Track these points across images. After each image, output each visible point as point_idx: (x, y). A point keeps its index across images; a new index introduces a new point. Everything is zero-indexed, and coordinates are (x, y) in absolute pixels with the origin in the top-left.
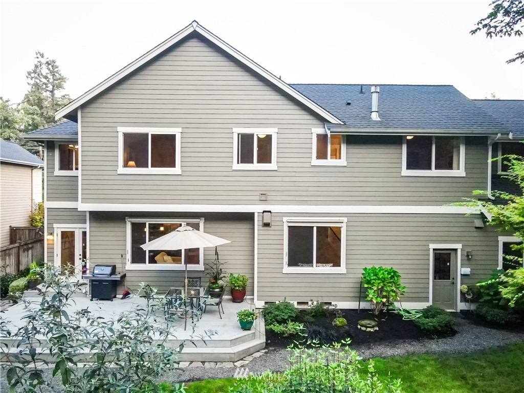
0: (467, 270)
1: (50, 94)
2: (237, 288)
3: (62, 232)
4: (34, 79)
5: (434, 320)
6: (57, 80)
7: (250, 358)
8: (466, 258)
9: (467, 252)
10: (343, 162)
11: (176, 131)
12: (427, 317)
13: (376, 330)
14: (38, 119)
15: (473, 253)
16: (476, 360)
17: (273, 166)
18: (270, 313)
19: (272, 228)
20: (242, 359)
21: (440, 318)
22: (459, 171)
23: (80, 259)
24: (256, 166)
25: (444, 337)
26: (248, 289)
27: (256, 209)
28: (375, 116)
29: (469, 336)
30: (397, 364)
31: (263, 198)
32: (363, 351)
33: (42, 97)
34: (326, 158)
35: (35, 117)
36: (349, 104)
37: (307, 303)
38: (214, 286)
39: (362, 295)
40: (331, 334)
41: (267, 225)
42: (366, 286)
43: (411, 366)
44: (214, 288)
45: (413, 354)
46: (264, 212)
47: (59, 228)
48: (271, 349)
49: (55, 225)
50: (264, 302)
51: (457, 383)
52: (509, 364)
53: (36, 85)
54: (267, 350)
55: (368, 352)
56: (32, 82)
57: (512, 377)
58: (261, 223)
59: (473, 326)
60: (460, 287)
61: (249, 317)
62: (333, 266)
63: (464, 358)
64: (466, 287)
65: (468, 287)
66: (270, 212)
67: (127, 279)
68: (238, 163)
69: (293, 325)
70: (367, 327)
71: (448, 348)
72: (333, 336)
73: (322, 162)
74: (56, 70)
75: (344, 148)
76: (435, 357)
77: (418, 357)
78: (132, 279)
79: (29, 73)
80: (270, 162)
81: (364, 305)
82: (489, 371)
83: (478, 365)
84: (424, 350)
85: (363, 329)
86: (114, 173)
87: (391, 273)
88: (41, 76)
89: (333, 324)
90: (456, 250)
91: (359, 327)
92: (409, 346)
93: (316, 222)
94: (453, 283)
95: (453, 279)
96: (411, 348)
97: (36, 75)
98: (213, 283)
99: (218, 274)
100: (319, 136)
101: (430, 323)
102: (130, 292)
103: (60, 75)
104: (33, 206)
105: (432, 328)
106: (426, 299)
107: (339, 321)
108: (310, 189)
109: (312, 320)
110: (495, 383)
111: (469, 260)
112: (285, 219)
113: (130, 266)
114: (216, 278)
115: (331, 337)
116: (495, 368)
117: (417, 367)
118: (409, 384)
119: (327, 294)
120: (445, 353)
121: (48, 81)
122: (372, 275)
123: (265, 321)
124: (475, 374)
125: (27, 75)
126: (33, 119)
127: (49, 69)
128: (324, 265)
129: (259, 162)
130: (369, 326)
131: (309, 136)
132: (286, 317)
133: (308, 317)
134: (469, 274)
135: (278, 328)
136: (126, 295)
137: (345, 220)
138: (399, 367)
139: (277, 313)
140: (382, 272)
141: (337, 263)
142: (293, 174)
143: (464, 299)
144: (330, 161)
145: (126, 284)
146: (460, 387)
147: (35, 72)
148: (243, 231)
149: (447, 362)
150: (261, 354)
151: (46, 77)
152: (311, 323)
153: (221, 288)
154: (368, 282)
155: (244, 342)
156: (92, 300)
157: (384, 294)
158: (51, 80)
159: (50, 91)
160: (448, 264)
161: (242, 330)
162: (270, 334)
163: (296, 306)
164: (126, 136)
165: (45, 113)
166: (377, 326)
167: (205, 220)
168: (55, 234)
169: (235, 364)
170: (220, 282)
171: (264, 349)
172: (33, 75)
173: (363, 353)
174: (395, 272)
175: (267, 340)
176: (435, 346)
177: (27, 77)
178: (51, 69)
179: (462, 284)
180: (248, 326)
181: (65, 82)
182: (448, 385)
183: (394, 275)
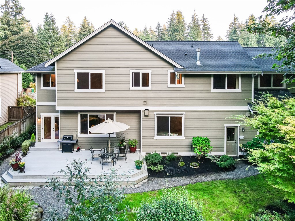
0: (242, 137)
1: (14, 17)
2: (133, 146)
3: (44, 117)
4: (5, 9)
5: (225, 163)
6: (18, 9)
7: (141, 183)
8: (242, 131)
9: (243, 128)
10: (183, 85)
11: (102, 71)
12: (222, 161)
13: (198, 168)
14: (8, 32)
15: (245, 129)
16: (242, 183)
17: (149, 88)
18: (149, 159)
19: (149, 117)
20: (138, 184)
21: (228, 161)
22: (238, 90)
23: (54, 130)
24: (141, 88)
25: (230, 171)
26: (137, 146)
27: (141, 108)
28: (198, 63)
29: (241, 170)
30: (207, 185)
31: (145, 103)
32: (192, 179)
33: (10, 20)
34: (175, 83)
35: (6, 31)
36: (186, 55)
37: (166, 153)
38: (121, 145)
39: (192, 149)
40: (178, 170)
41: (147, 116)
42: (194, 146)
43: (213, 186)
44: (121, 147)
45: (215, 180)
46: (145, 110)
47: (43, 115)
48: (150, 178)
49: (41, 114)
50: (145, 153)
51: (232, 195)
52: (257, 185)
53: (6, 12)
54: (148, 179)
55: (194, 179)
56: (4, 11)
57: (257, 192)
58: (144, 115)
59: (244, 164)
60: (239, 145)
61: (140, 164)
62: (178, 135)
63: (237, 182)
64: (242, 145)
65: (243, 145)
66: (148, 110)
67: (79, 141)
68: (133, 86)
69: (160, 166)
70: (194, 166)
71: (231, 176)
72: (179, 171)
73: (173, 86)
74: (17, 3)
75: (183, 78)
76: (224, 181)
77: (217, 182)
78: (82, 141)
79: (2, 6)
80: (148, 86)
81: (193, 154)
82: (247, 188)
83: (243, 185)
84: (220, 178)
85: (193, 167)
86: (73, 92)
87: (206, 140)
88: (9, 7)
89: (179, 165)
90: (237, 127)
91: (191, 166)
92: (213, 176)
93: (170, 115)
94: (236, 143)
95: (236, 141)
96: (214, 177)
97: (6, 7)
98: (121, 144)
99: (123, 139)
100: (171, 73)
101: (223, 164)
102: (80, 148)
103: (20, 6)
104: (18, 94)
105: (224, 167)
106: (223, 151)
107: (182, 164)
108: (167, 99)
109: (169, 163)
110: (249, 194)
111: (243, 132)
112: (155, 113)
113: (80, 135)
114: (122, 141)
115: (178, 172)
116: (250, 187)
117: (216, 187)
118: (211, 195)
119: (175, 149)
120: (229, 179)
121: (13, 10)
122: (197, 141)
123: (147, 164)
124: (240, 190)
125: (1, 7)
126: (5, 33)
127: (13, 3)
128: (174, 134)
129: (143, 86)
130: (195, 165)
131: (166, 73)
132: (156, 162)
133: (167, 161)
134: (243, 138)
135: (153, 168)
136: (79, 149)
137: (184, 113)
138: (208, 187)
139: (152, 160)
140: (201, 139)
141: (180, 134)
142: (159, 92)
143: (241, 150)
144: (176, 85)
145: (78, 144)
146: (233, 196)
147: (5, 5)
148: (135, 118)
149: (229, 184)
150: (146, 181)
151: (12, 8)
152: (168, 165)
153: (125, 146)
154: (195, 145)
155: (138, 175)
156: (62, 152)
157: (202, 150)
158: (15, 10)
159: (14, 16)
160: (234, 134)
161: (137, 169)
162: (149, 171)
163: (161, 155)
164: (79, 74)
165: (12, 29)
166: (199, 165)
167: (116, 113)
168: (41, 118)
169: (135, 186)
170: (124, 144)
171: (147, 178)
172: (4, 7)
173: (192, 180)
174: (207, 139)
175: (148, 174)
176: (225, 176)
177: (1, 8)
178: (15, 3)
179: (240, 143)
180: (140, 168)
181: (23, 10)
182: (228, 195)
183: (207, 141)
